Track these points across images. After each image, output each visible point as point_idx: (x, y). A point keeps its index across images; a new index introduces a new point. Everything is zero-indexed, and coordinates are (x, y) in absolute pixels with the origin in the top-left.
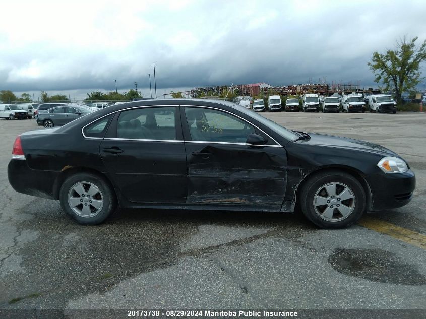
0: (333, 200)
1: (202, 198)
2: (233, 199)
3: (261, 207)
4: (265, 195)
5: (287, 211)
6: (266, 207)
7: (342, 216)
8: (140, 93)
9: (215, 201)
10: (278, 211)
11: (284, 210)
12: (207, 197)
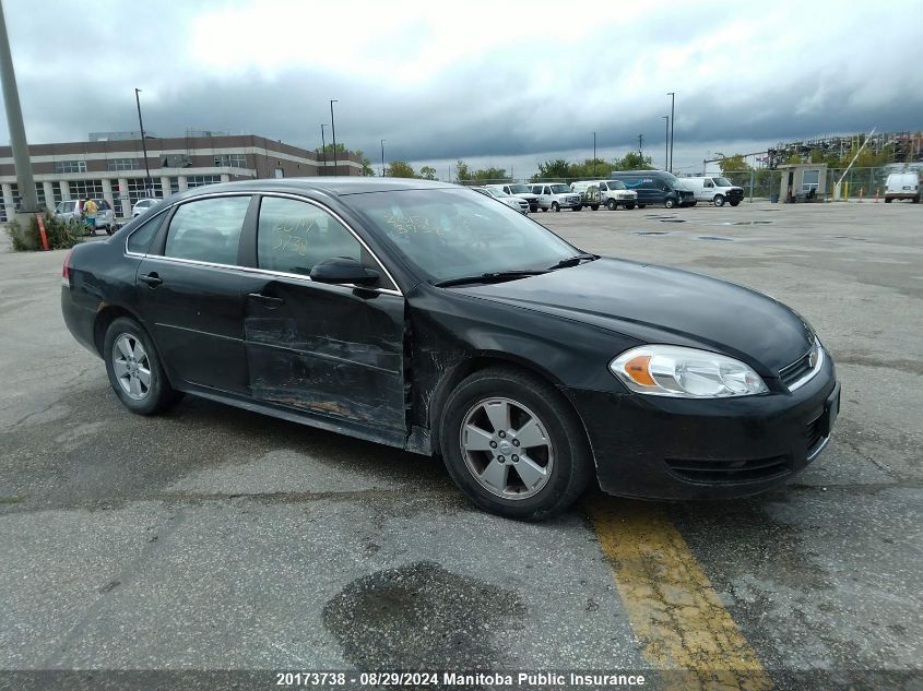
0: (504, 442)
1: (277, 392)
2: (328, 404)
3: (370, 432)
4: (376, 404)
5: (417, 452)
6: (380, 434)
7: (526, 489)
8: (649, 160)
9: (298, 404)
10: (401, 446)
11: (411, 448)
12: (287, 393)
